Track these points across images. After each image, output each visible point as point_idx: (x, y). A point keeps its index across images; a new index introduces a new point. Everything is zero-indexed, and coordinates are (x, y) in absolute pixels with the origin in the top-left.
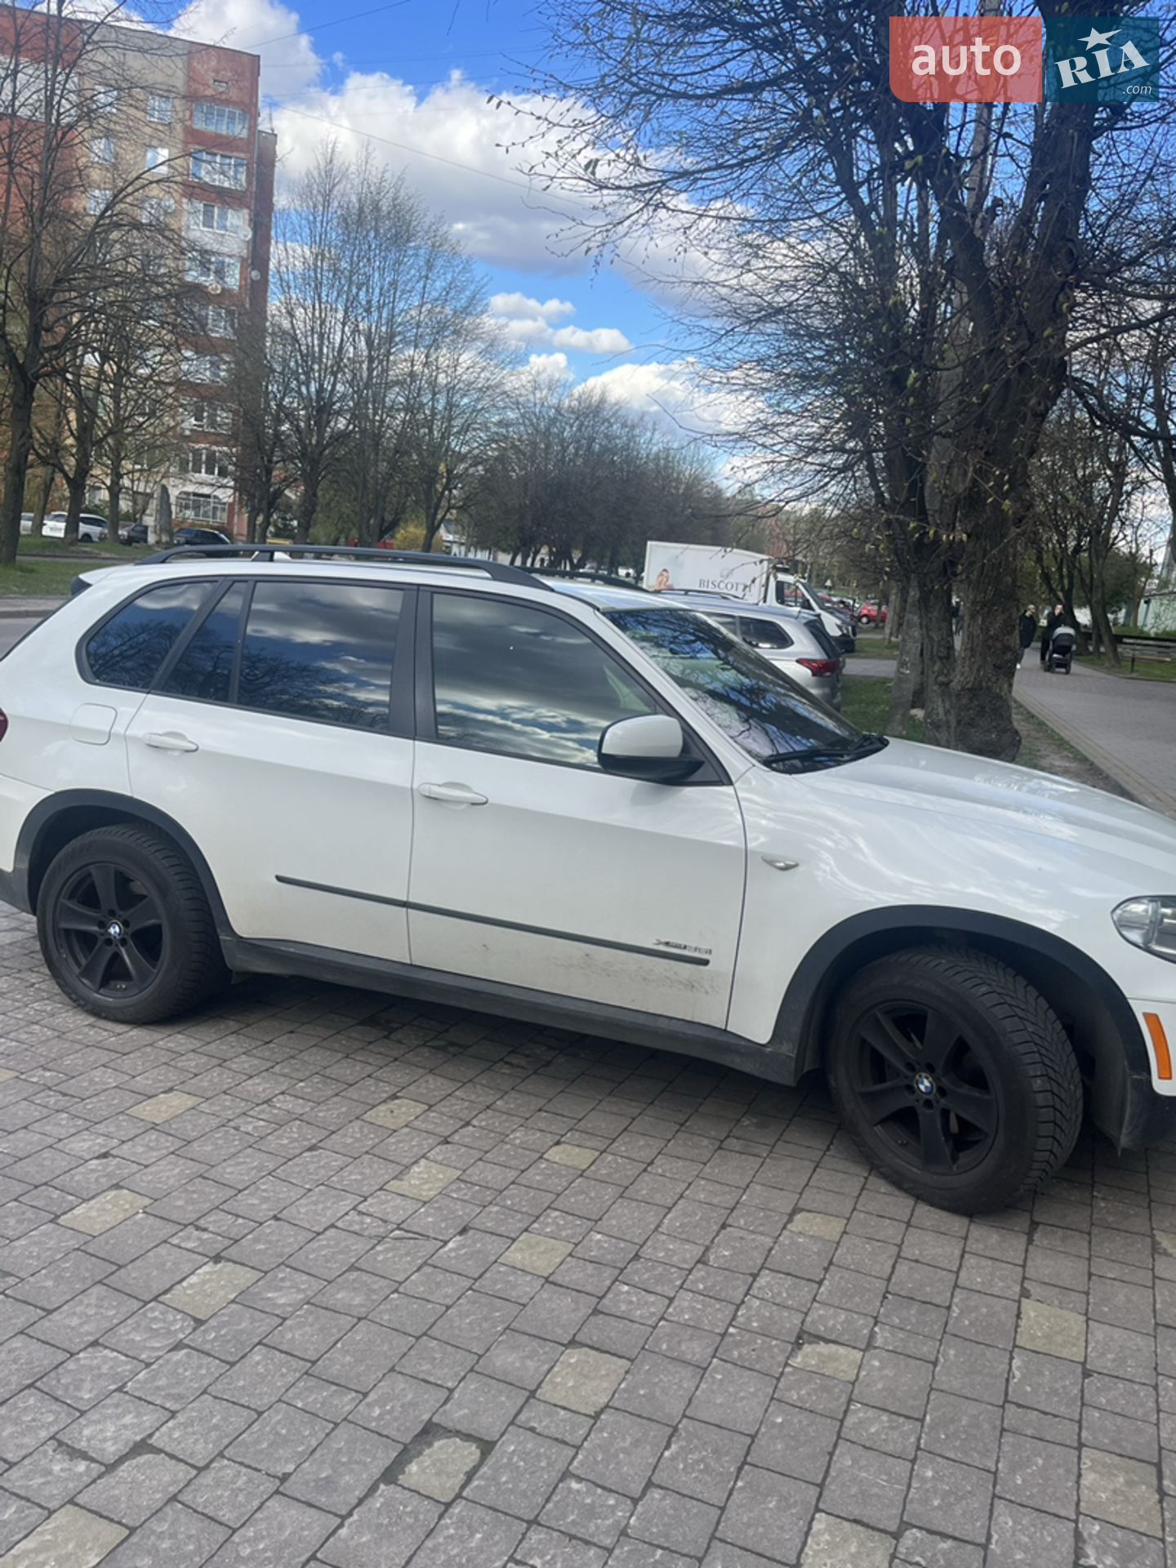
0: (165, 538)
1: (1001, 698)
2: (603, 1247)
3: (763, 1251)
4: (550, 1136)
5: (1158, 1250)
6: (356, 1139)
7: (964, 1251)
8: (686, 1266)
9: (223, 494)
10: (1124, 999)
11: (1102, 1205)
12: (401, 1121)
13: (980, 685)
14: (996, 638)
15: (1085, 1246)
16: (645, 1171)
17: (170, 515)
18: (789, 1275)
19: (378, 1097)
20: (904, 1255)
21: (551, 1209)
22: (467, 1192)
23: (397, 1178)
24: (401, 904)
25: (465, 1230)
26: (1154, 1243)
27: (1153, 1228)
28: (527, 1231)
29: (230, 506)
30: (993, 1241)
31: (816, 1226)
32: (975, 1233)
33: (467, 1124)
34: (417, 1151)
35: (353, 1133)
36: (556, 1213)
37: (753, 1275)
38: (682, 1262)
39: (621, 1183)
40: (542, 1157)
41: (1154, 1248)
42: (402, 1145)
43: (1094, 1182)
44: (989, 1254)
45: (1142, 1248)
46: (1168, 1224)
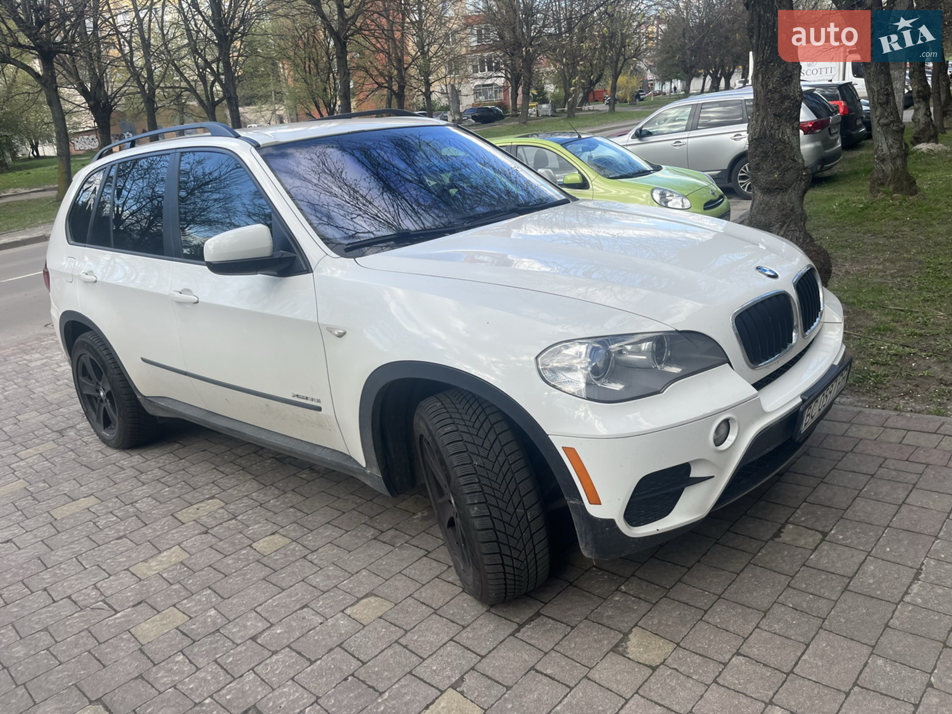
0: (457, 117)
1: (784, 142)
2: (205, 622)
3: (305, 630)
4: (276, 528)
5: (618, 649)
6: (155, 530)
7: (452, 640)
8: (239, 641)
9: (500, 82)
10: (546, 436)
11: (617, 599)
12: (196, 516)
13: (765, 134)
14: (774, 91)
15: (557, 640)
16: (304, 557)
17: (458, 102)
18: (299, 653)
19: (201, 498)
20: (401, 641)
21: (209, 587)
22: (175, 572)
23: (145, 561)
24: (185, 374)
25: (140, 603)
26: (622, 641)
27: (636, 625)
28: (174, 606)
29: (504, 88)
30: (485, 631)
31: (367, 610)
32: (479, 622)
33: (235, 518)
34: (180, 540)
35: (157, 526)
36: (209, 591)
37: (274, 653)
38: (242, 637)
39: (276, 567)
40: (250, 546)
41: (617, 646)
42: (175, 535)
43: (633, 575)
44: (468, 643)
45: (606, 645)
46: (656, 621)
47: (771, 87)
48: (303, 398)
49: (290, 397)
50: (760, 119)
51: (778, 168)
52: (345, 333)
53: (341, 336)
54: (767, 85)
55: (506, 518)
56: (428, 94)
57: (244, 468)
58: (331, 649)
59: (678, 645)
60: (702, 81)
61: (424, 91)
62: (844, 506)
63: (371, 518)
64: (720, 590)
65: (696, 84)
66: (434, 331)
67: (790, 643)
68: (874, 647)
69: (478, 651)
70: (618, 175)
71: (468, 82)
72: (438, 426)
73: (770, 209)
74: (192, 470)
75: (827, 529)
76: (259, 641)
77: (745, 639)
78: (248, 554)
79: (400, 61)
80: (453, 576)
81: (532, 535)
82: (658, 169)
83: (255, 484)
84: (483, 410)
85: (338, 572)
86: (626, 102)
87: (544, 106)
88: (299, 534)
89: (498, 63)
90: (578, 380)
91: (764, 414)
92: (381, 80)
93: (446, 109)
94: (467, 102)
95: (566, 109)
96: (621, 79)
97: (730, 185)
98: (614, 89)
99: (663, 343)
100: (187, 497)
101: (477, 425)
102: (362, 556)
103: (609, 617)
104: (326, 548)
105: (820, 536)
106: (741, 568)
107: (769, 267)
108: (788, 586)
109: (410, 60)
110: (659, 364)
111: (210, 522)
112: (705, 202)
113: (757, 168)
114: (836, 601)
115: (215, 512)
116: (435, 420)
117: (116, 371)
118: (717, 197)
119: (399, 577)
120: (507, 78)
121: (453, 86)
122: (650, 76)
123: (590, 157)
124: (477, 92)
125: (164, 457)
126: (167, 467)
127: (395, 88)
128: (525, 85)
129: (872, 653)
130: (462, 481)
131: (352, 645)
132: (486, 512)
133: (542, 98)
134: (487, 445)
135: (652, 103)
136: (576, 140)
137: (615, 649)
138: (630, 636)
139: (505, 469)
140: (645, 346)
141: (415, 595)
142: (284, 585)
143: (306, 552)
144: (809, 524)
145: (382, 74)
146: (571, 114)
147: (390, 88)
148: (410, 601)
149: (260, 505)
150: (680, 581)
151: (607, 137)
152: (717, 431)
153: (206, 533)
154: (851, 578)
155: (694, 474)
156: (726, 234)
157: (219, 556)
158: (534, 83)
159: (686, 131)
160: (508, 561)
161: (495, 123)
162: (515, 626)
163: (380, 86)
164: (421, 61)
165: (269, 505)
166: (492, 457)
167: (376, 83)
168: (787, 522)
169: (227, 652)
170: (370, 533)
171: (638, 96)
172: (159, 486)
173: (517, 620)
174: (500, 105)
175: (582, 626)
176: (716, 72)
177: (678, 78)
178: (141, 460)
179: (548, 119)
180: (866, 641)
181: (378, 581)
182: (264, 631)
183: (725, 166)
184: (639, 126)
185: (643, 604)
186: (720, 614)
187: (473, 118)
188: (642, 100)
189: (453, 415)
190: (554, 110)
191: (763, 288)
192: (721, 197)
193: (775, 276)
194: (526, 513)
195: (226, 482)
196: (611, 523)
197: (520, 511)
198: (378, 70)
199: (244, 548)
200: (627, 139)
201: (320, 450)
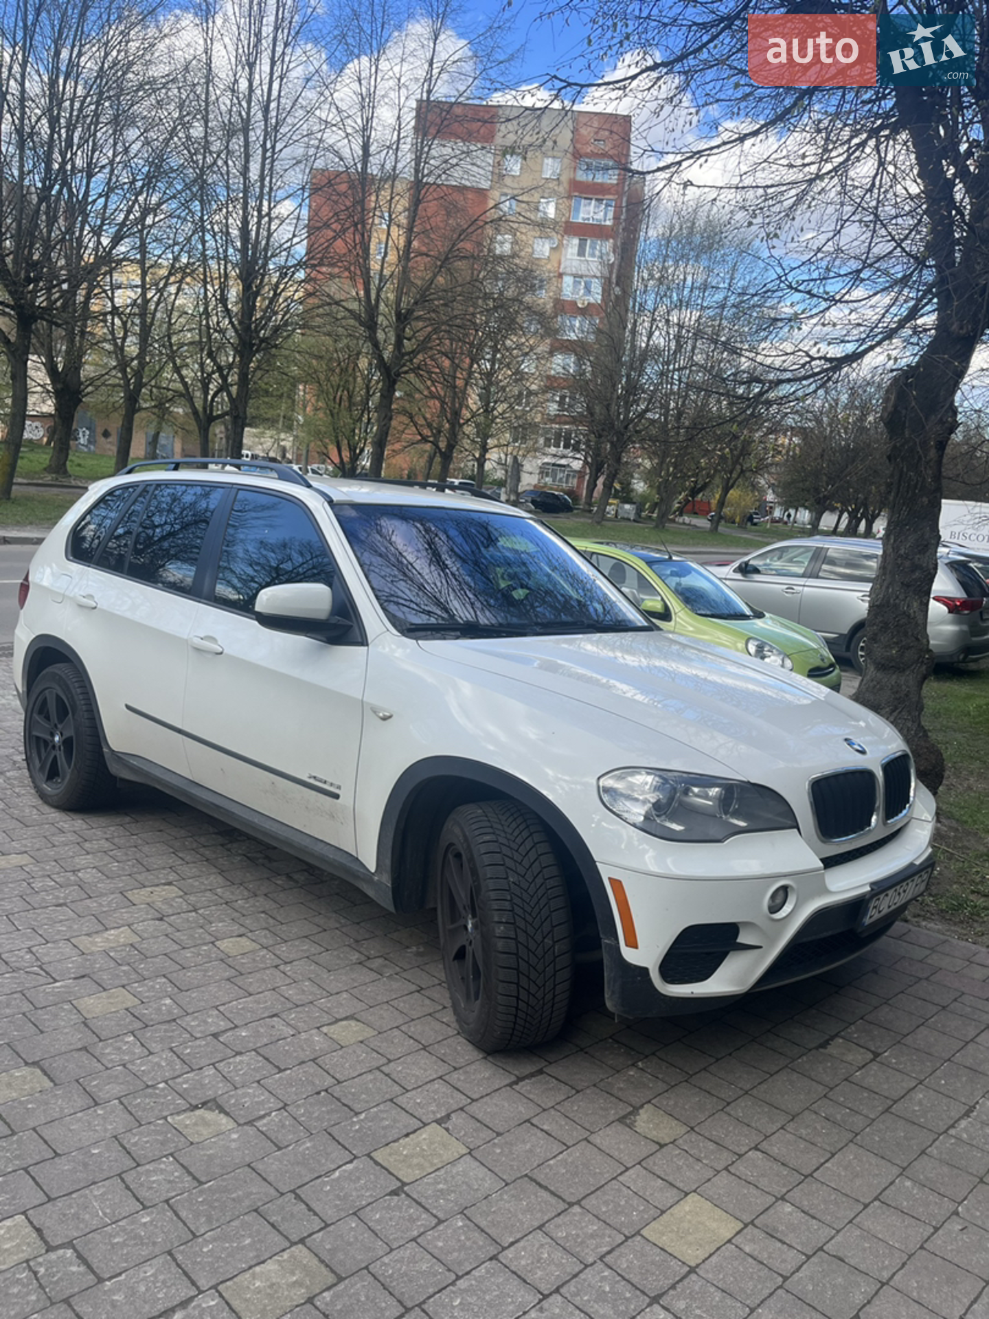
0: (513, 498)
2: (159, 1009)
3: (274, 1039)
4: (243, 930)
5: (626, 1120)
6: (101, 905)
7: (440, 1078)
8: (199, 1035)
9: (577, 465)
10: (593, 862)
11: (631, 1073)
12: (149, 900)
13: (888, 602)
14: (906, 557)
15: (558, 1100)
16: (276, 967)
17: (519, 480)
18: (267, 1059)
19: (156, 881)
20: (383, 1068)
21: (164, 976)
22: (124, 954)
23: (88, 935)
24: (179, 731)
25: (83, 977)
26: (630, 1113)
27: (649, 1102)
28: (123, 987)
29: (580, 474)
30: (479, 1076)
31: (348, 1032)
32: (473, 1067)
33: (195, 910)
34: (130, 921)
35: (104, 901)
36: (164, 980)
37: (239, 1053)
38: (201, 1032)
39: (243, 971)
40: (213, 943)
41: (625, 1117)
42: (126, 915)
43: (654, 1054)
44: (459, 1085)
45: (613, 1114)
46: (671, 1103)
47: (902, 552)
48: (320, 781)
49: (305, 778)
50: (885, 584)
51: (897, 643)
52: (390, 717)
53: (385, 719)
54: (899, 549)
55: (532, 946)
56: (481, 461)
57: (207, 860)
58: (303, 1062)
59: (692, 1129)
60: (836, 518)
61: (477, 455)
62: (905, 1031)
63: (357, 941)
64: (748, 1086)
65: (828, 520)
66: (492, 728)
67: (816, 1149)
68: (904, 1169)
69: (469, 1094)
70: (708, 613)
71: (535, 457)
72: (477, 832)
73: (881, 689)
74: (146, 849)
75: (880, 1051)
76: (221, 1039)
77: (766, 1137)
78: (210, 950)
79: (457, 414)
80: (449, 1016)
81: (556, 972)
82: (759, 615)
83: (220, 879)
84: (528, 827)
85: (315, 989)
86: (734, 522)
87: (627, 507)
88: (271, 942)
89: (578, 442)
90: (637, 812)
91: (827, 892)
92: (426, 432)
93: (501, 484)
94: (529, 480)
95: (655, 515)
96: (733, 494)
97: (848, 655)
98: (722, 503)
99: (732, 793)
100: (139, 877)
101: (519, 840)
102: (344, 978)
103: (621, 1089)
104: (302, 962)
105: (871, 1056)
106: (776, 1069)
107: (859, 741)
108: (825, 1096)
109: (468, 415)
110: (726, 814)
111: (166, 909)
112: (811, 667)
113: (874, 639)
114: (874, 1120)
115: (173, 899)
116: (474, 827)
117: (86, 715)
118: (827, 664)
119: (385, 1007)
120: (585, 462)
121: (515, 458)
122: (770, 497)
123: (679, 584)
124: (544, 471)
125: (112, 828)
126: (116, 840)
127: (443, 445)
128: (608, 476)
129: (901, 1174)
130: (493, 895)
131: (326, 1061)
132: (512, 935)
133: (626, 495)
134: (526, 863)
135: (767, 531)
136: (665, 560)
137: (621, 1120)
138: (641, 1111)
139: (540, 893)
140: (714, 792)
141: (403, 1028)
142: (251, 990)
143: (278, 962)
144: (862, 1042)
145: (429, 426)
146: (662, 522)
147: (435, 444)
148: (396, 1032)
149: (226, 903)
150: (705, 1069)
151: (703, 564)
152: (773, 896)
153: (161, 919)
154: (895, 1102)
155: (742, 939)
156: (827, 703)
157: (176, 947)
158: (620, 476)
159: (803, 576)
160: (523, 995)
161: (561, 515)
162: (513, 1078)
163: (424, 439)
164: (481, 419)
165: (236, 905)
166: (529, 877)
167: (420, 434)
168: (837, 1035)
169: (184, 1043)
170: (355, 957)
171: (750, 519)
172: (107, 859)
173: (516, 1072)
174: (570, 493)
175: (588, 1091)
176: (856, 510)
177: (806, 508)
178: (85, 826)
179: (629, 523)
180: (899, 1162)
181: (360, 1006)
182: (227, 1030)
183: (845, 631)
184: (746, 559)
185: (660, 1083)
186: (741, 1108)
187: (533, 502)
188: (755, 524)
189: (495, 826)
190: (638, 513)
191: (849, 760)
192: (832, 665)
193: (863, 752)
194: (553, 946)
195: (187, 870)
196: (644, 971)
197: (548, 941)
198: (425, 419)
199: (205, 944)
200: (727, 571)
201: (322, 845)
